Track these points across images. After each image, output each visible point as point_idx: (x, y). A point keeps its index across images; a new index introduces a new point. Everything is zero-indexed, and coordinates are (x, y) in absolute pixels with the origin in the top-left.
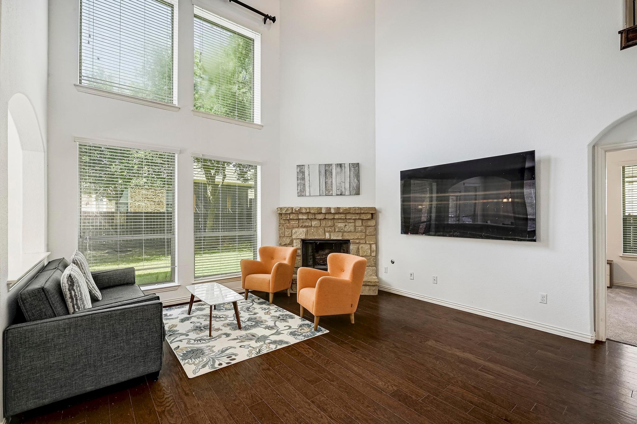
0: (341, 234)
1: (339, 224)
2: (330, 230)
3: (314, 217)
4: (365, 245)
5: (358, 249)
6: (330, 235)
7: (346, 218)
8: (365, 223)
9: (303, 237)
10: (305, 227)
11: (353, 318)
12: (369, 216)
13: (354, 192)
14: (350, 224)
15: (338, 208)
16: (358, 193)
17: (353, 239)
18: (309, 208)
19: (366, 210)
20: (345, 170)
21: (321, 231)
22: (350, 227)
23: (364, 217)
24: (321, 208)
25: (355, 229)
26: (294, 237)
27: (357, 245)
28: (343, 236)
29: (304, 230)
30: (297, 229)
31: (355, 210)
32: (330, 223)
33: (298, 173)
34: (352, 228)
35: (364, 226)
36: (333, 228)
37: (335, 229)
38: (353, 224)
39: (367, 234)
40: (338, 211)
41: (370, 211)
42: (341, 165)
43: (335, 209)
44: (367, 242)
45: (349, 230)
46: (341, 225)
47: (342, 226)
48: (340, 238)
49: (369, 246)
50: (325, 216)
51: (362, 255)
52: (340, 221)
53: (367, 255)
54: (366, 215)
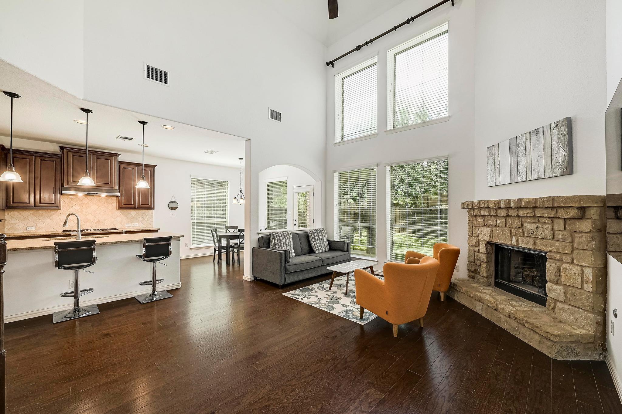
0: (531, 241)
1: (529, 224)
2: (517, 233)
3: (495, 213)
4: (571, 265)
5: (559, 269)
6: (517, 241)
7: (535, 216)
8: (569, 225)
9: (487, 239)
10: (490, 226)
11: (395, 329)
12: (573, 213)
13: (560, 171)
14: (545, 226)
15: (518, 200)
17: (551, 251)
18: (488, 202)
20: (544, 136)
21: (507, 233)
22: (545, 231)
23: (562, 213)
24: (499, 201)
25: (554, 235)
26: (480, 237)
27: (558, 264)
28: (534, 243)
29: (489, 229)
30: (482, 228)
31: (543, 201)
32: (516, 222)
33: (488, 157)
34: (548, 233)
35: (568, 230)
36: (521, 231)
37: (523, 232)
38: (550, 226)
39: (575, 246)
40: (520, 205)
42: (537, 131)
43: (514, 201)
44: (575, 261)
45: (542, 236)
46: (530, 226)
47: (532, 228)
48: (530, 246)
49: (579, 268)
50: (508, 211)
51: (565, 283)
52: (529, 221)
53: (576, 285)
54: (568, 210)
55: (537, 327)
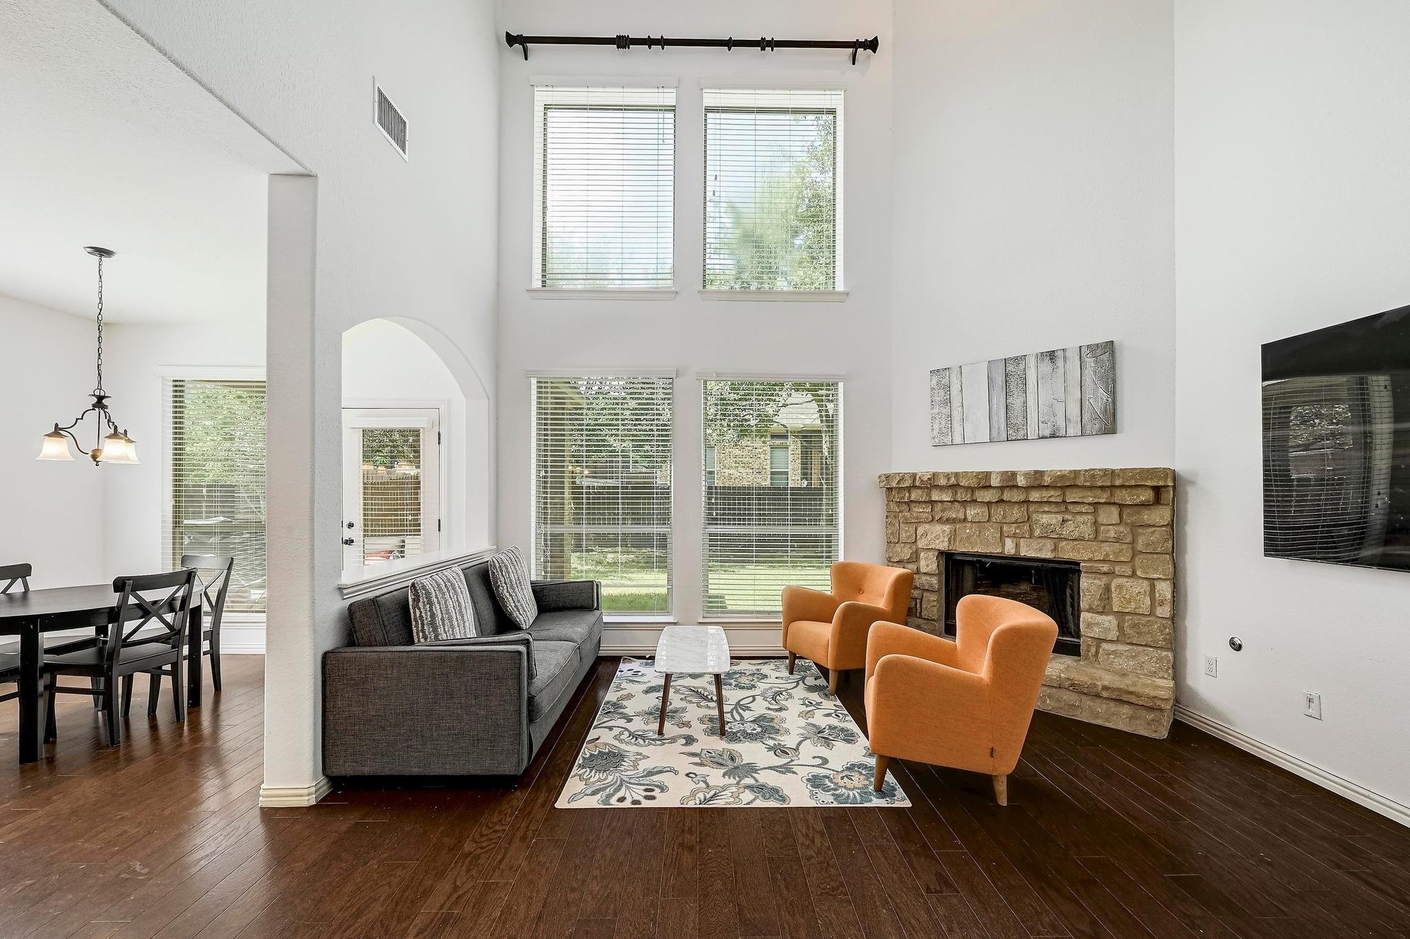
0: (1049, 545)
1: (1044, 516)
2: (1018, 531)
3: (969, 496)
4: (1132, 580)
5: (1107, 589)
6: (1017, 546)
7: (1064, 501)
8: (1130, 515)
9: (943, 546)
10: (948, 521)
11: (1002, 788)
12: (1146, 496)
13: (1097, 426)
14: (1080, 519)
15: (1036, 472)
16: (1112, 431)
17: (1090, 560)
18: (957, 475)
19: (1132, 478)
20: (1067, 366)
21: (991, 532)
22: (1081, 525)
23: (1126, 497)
24: (988, 475)
25: (1097, 532)
26: (921, 544)
27: (1105, 579)
28: (1055, 549)
29: (947, 528)
30: (927, 526)
31: (1093, 476)
32: (1016, 513)
33: (933, 389)
34: (1087, 531)
35: (1127, 524)
36: (1026, 528)
37: (1031, 530)
38: (1090, 517)
39: (1140, 547)
40: (1037, 480)
41: (1147, 479)
42: (1052, 355)
43: (1027, 475)
44: (1139, 573)
45: (1076, 534)
46: (1048, 519)
47: (1054, 521)
48: (1048, 555)
49: (1146, 584)
50: (1002, 494)
51: (1120, 609)
52: (1046, 509)
53: (1140, 611)
54: (1134, 491)
55: (1131, 693)
